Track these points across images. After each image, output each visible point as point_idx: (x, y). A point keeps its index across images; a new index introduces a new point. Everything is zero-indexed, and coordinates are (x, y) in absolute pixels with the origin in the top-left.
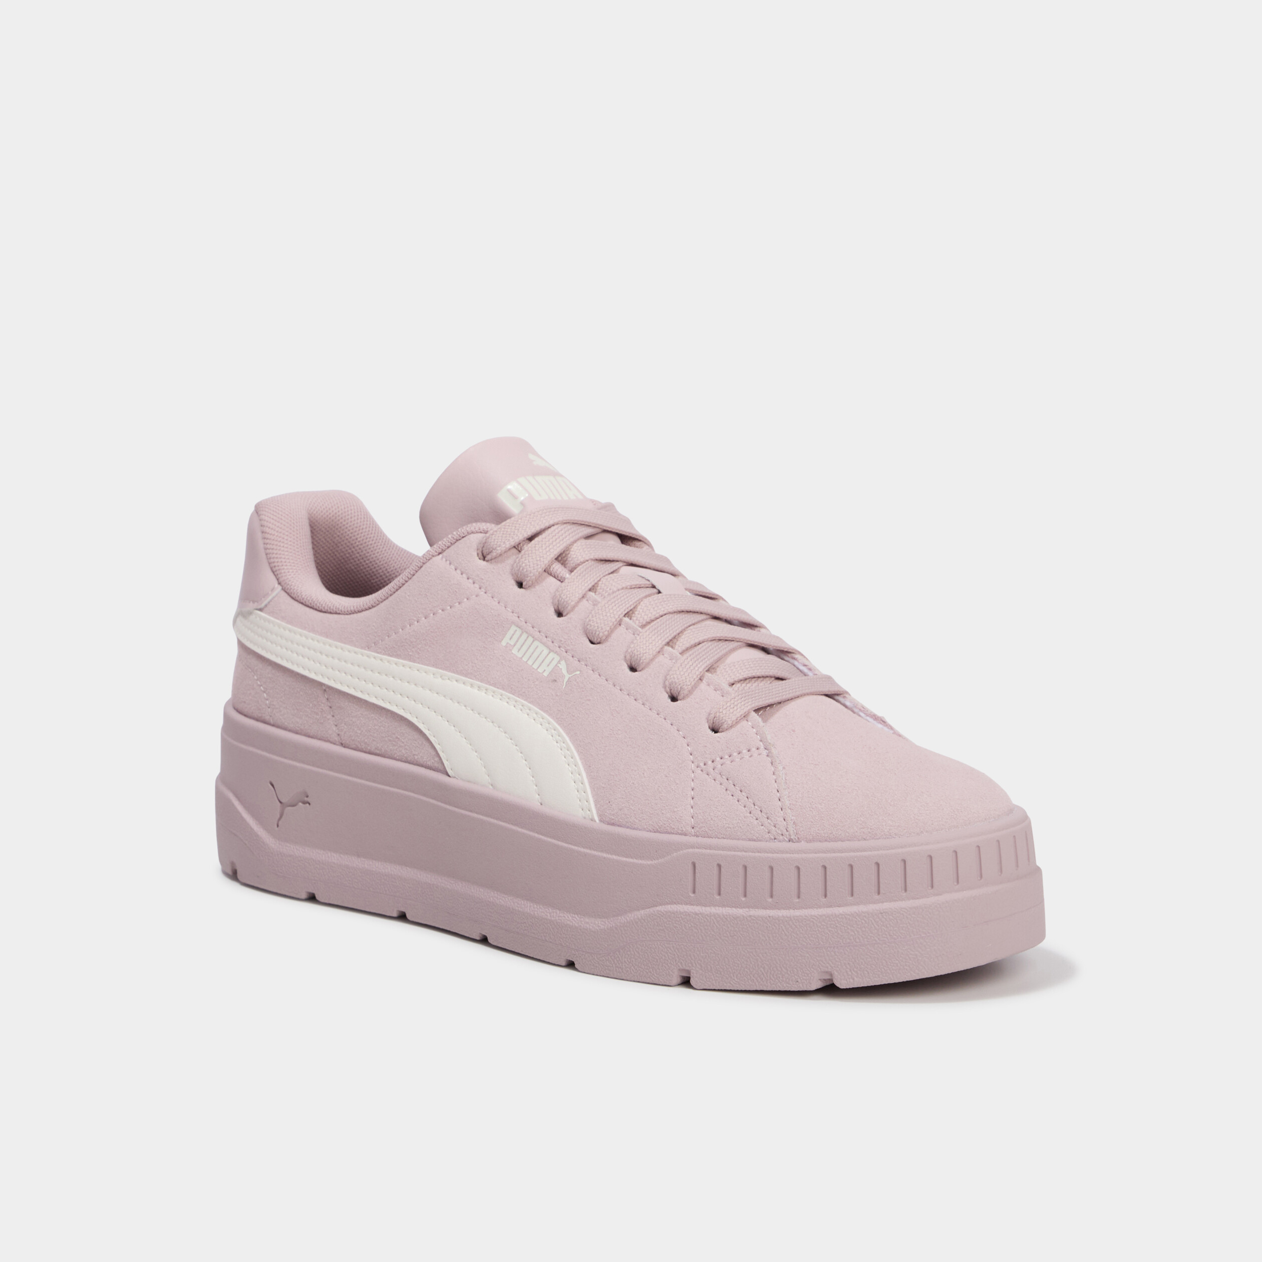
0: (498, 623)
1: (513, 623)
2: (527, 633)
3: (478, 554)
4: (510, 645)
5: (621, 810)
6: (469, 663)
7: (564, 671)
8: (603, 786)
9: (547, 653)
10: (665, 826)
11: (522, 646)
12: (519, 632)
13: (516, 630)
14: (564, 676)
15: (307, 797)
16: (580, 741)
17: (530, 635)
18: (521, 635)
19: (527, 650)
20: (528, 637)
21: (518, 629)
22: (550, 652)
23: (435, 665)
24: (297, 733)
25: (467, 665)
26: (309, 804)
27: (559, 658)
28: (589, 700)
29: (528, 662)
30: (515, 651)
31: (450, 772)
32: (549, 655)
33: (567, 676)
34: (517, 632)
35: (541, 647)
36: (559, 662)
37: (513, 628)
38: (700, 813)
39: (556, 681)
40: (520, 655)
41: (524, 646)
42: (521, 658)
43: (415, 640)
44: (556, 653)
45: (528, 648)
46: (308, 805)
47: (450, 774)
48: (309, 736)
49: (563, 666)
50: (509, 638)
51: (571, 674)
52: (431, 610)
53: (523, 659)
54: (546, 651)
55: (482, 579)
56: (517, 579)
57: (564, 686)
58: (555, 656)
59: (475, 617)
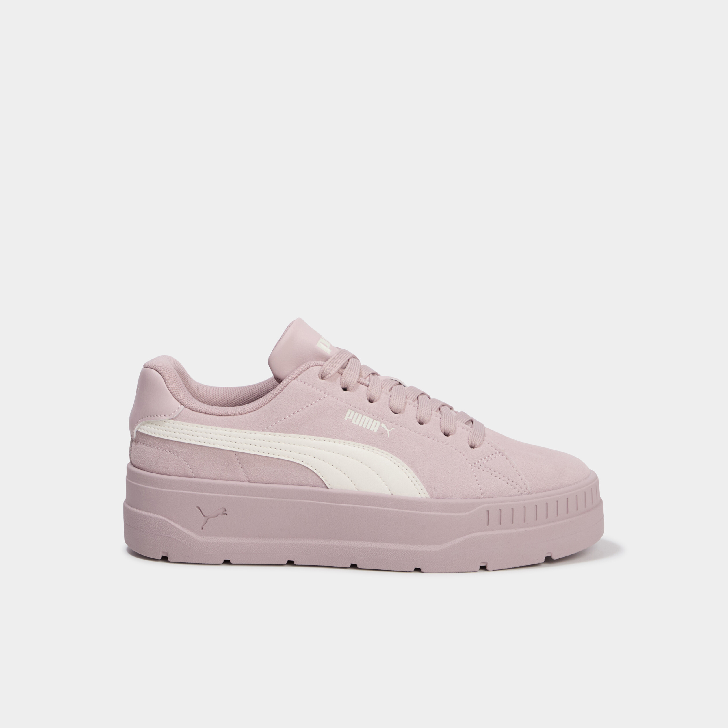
0: (341, 410)
1: (349, 408)
2: (358, 412)
3: (319, 377)
4: (350, 419)
5: (442, 491)
6: (329, 431)
7: (386, 428)
8: (429, 481)
9: (372, 421)
10: (468, 495)
11: (357, 419)
12: (353, 412)
13: (351, 412)
14: (387, 431)
15: (226, 510)
16: (409, 461)
17: (360, 413)
18: (354, 414)
19: (360, 421)
20: (359, 415)
21: (352, 411)
22: (373, 421)
23: (308, 434)
24: (215, 479)
25: (328, 432)
26: (227, 514)
27: (380, 423)
28: (406, 441)
29: (363, 426)
30: (353, 422)
31: (328, 486)
32: (374, 422)
33: (388, 431)
34: (352, 413)
35: (368, 419)
36: (381, 425)
37: (349, 411)
38: (484, 487)
39: (383, 434)
40: (357, 423)
41: (358, 419)
42: (358, 425)
43: (294, 423)
44: (377, 420)
45: (361, 420)
46: (225, 515)
47: (328, 487)
48: (224, 480)
49: (383, 425)
50: (348, 416)
51: (390, 429)
52: (300, 407)
53: (360, 425)
54: (371, 420)
55: (325, 389)
56: (343, 387)
57: (388, 436)
58: (377, 422)
59: (327, 408)
